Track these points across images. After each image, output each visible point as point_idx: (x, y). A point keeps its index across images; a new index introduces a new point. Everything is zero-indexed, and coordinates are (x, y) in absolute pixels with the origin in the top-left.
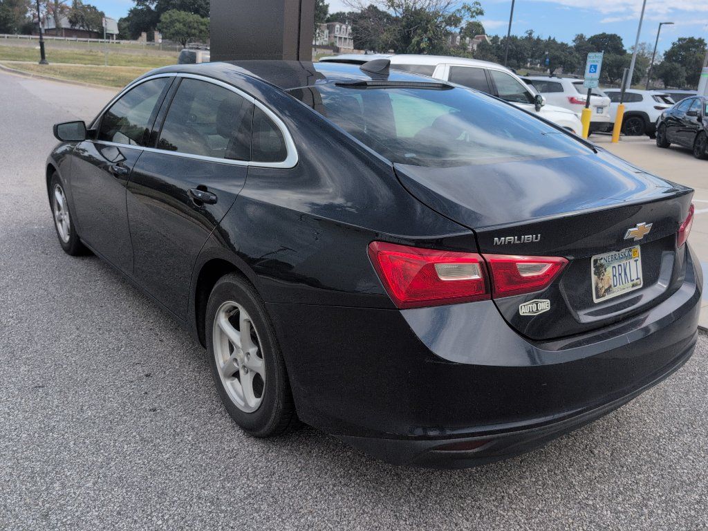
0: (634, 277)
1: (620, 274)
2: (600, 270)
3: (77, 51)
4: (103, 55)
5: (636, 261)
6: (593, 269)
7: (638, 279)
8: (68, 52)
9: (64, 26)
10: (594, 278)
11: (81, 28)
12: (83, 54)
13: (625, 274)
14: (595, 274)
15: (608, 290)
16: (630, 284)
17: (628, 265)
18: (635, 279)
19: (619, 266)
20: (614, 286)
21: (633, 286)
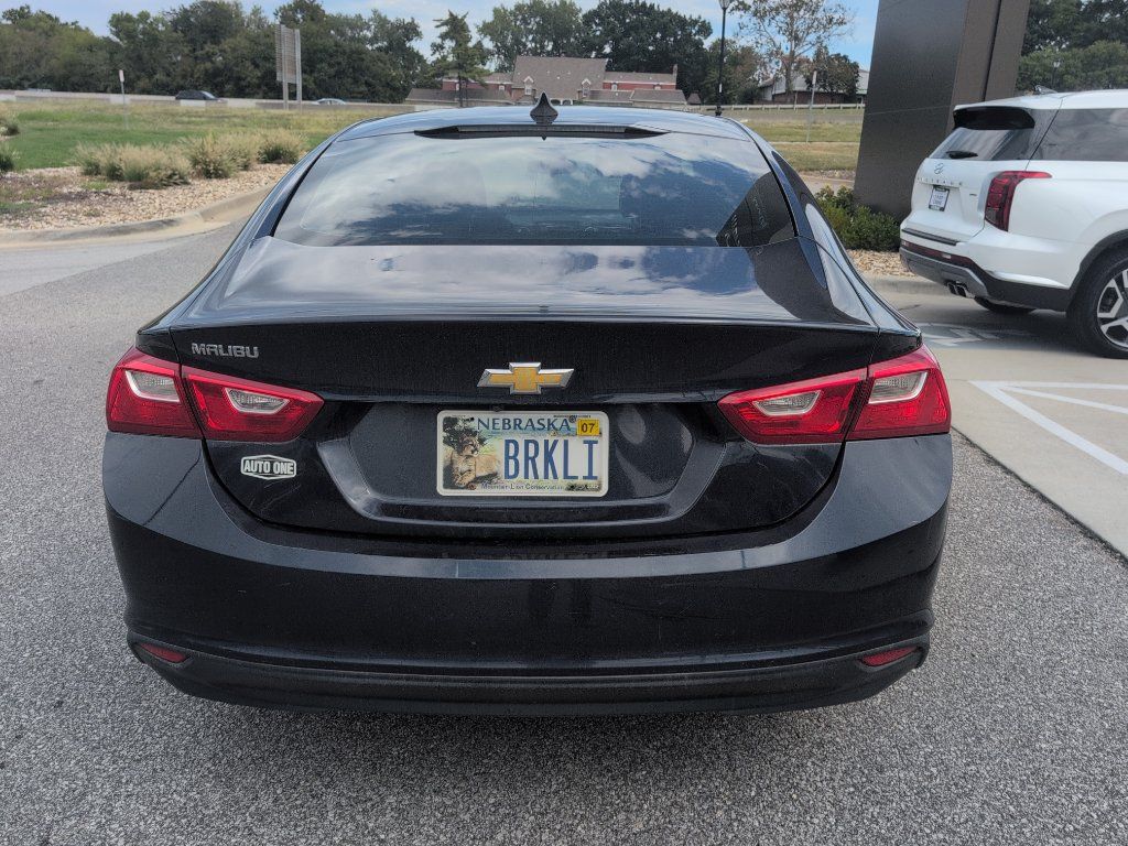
0: (577, 472)
1: (530, 459)
2: (464, 439)
3: (794, 122)
4: (831, 126)
5: (591, 444)
6: (442, 435)
7: (590, 476)
8: (782, 124)
9: (797, 88)
10: (443, 452)
11: (822, 90)
12: (800, 128)
13: (549, 460)
14: (447, 443)
15: (489, 478)
16: (564, 482)
17: (560, 447)
18: (580, 477)
19: (527, 442)
20: (507, 476)
21: (572, 488)
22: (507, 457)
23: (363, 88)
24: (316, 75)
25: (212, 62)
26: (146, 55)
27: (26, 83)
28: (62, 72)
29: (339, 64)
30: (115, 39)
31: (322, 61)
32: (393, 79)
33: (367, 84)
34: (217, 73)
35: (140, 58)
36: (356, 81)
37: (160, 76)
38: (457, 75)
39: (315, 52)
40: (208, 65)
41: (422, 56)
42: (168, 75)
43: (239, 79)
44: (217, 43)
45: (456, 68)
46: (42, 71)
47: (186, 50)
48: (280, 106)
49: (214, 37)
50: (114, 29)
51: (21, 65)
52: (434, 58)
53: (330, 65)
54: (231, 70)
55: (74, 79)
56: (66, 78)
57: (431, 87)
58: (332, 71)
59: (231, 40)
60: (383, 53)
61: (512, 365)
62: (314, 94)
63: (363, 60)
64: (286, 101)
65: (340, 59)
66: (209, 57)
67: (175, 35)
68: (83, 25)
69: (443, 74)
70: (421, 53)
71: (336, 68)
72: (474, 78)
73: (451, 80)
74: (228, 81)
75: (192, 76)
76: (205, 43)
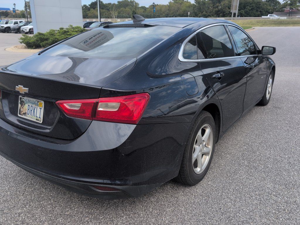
0: (38, 116)
1: (31, 110)
2: (22, 103)
5: (41, 109)
6: (19, 101)
7: (40, 118)
10: (19, 105)
13: (34, 112)
14: (20, 103)
15: (25, 114)
16: (36, 118)
17: (36, 108)
18: (38, 117)
19: (31, 106)
20: (28, 114)
21: (37, 120)
22: (28, 109)
23: (259, 13)
24: (245, 10)
25: (218, 8)
26: (202, 7)
27: (174, 16)
28: (182, 13)
29: (253, 6)
30: (195, 4)
31: (248, 6)
32: (269, 9)
33: (260, 11)
34: (219, 11)
35: (200, 8)
36: (257, 11)
37: (204, 13)
38: (289, 7)
39: (246, 3)
40: (217, 9)
41: (280, 2)
42: (206, 12)
43: (224, 12)
44: (220, 3)
45: (289, 5)
46: (178, 13)
47: (212, 5)
48: (230, 19)
49: (219, 1)
50: (195, 2)
51: (174, 12)
52: (283, 3)
53: (250, 7)
54: (222, 10)
55: (185, 15)
56: (183, 14)
57: (281, 11)
58: (250, 8)
59: (224, 2)
60: (267, 2)
61: (19, 86)
62: (244, 15)
63: (260, 4)
64: (232, 18)
65: (253, 5)
66: (217, 7)
67: (210, 2)
68: (189, 1)
69: (285, 7)
70: (280, 1)
71: (251, 8)
72: (295, 8)
73: (288, 9)
74: (221, 13)
75: (212, 12)
76: (217, 3)
